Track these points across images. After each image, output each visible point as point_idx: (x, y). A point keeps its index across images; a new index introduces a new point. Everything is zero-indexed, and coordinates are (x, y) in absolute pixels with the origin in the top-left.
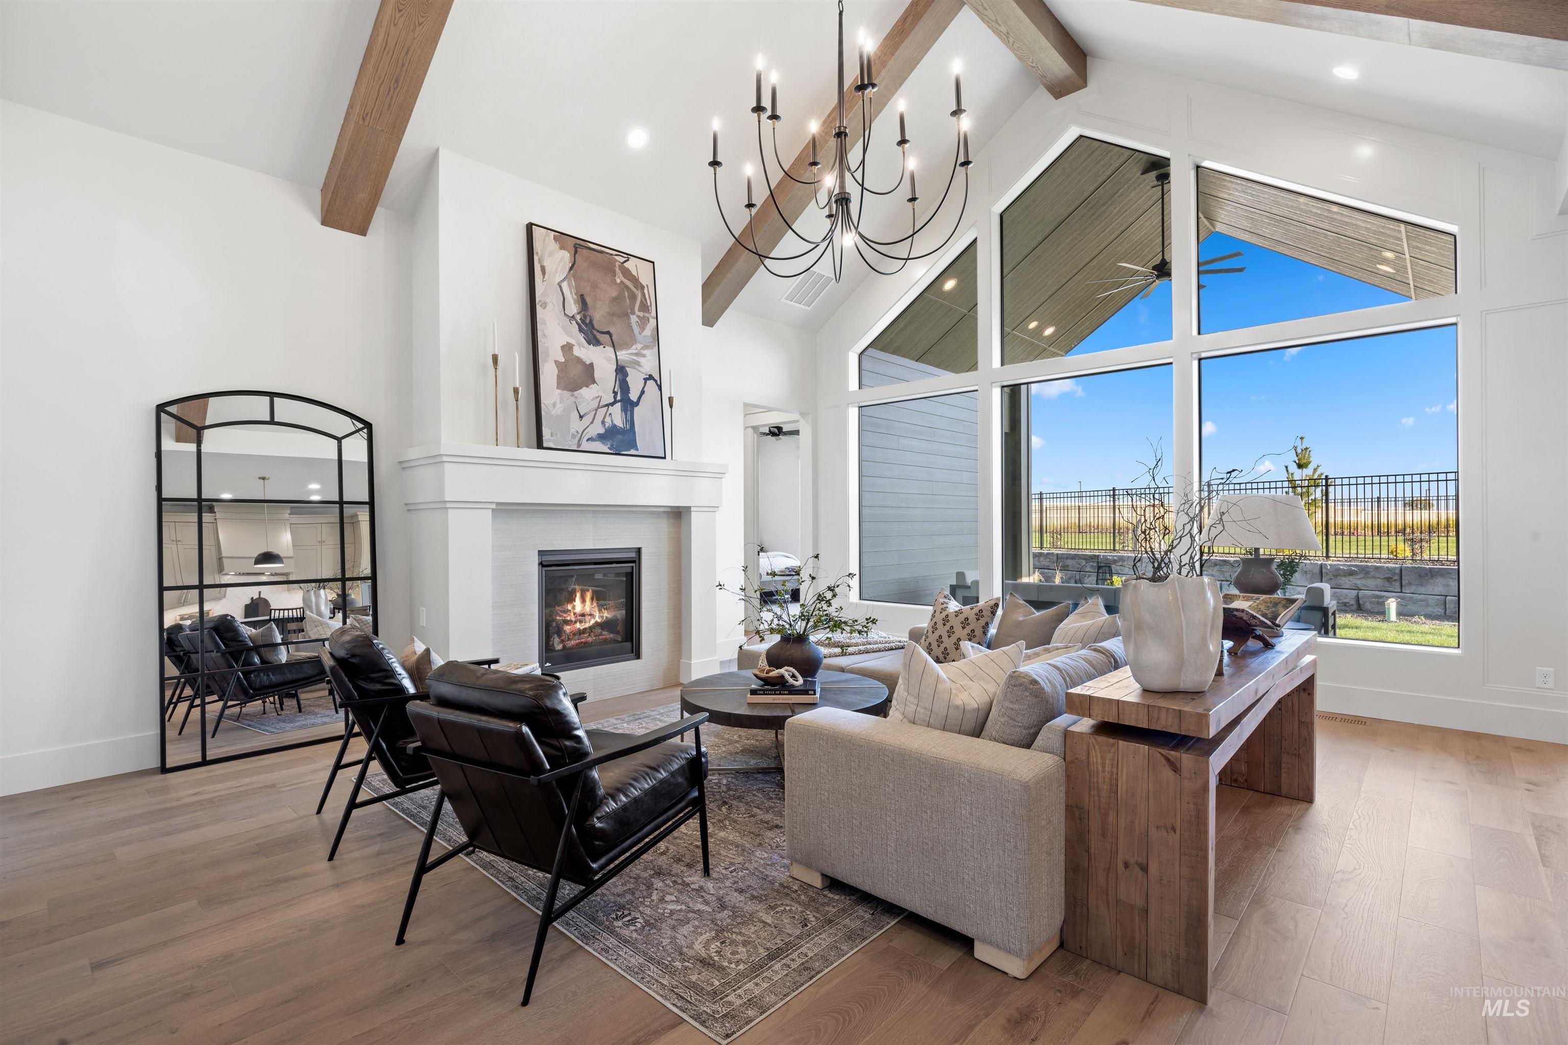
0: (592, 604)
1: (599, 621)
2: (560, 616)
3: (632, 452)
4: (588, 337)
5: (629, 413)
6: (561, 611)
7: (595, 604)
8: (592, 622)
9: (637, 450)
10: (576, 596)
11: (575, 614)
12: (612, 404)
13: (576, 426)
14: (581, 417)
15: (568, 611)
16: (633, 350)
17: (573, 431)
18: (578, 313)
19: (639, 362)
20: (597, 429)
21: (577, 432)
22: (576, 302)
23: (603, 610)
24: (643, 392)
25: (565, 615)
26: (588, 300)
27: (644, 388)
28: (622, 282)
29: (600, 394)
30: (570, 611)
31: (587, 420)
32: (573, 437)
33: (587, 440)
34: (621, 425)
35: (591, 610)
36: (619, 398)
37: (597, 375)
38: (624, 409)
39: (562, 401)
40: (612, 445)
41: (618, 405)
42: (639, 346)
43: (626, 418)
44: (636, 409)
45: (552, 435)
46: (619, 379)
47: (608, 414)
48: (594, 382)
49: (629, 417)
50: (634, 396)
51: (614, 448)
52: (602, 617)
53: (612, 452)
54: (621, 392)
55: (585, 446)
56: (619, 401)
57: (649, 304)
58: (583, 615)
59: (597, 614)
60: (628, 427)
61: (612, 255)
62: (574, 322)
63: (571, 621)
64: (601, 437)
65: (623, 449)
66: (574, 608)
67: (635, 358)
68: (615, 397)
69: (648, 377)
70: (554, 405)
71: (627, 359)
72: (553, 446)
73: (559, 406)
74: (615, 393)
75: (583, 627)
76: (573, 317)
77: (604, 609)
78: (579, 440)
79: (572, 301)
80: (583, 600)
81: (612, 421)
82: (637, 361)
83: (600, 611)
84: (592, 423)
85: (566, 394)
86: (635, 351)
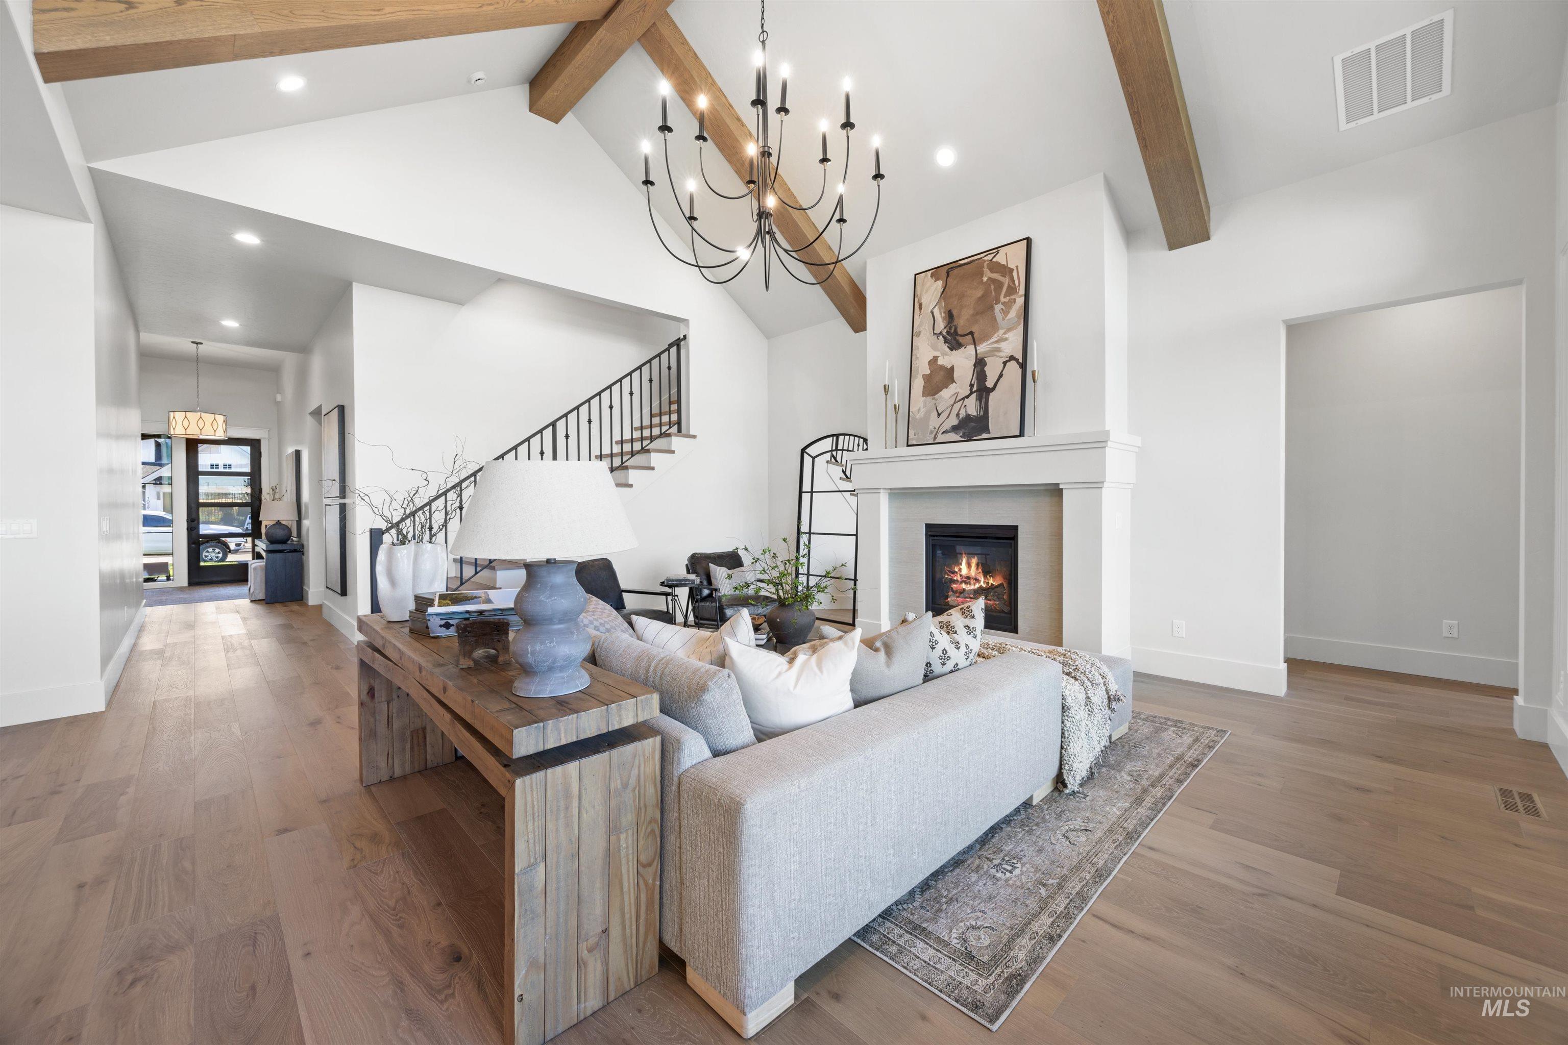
0: (977, 569)
1: (984, 586)
2: (949, 575)
3: (984, 436)
4: (951, 345)
5: (984, 400)
6: (949, 571)
7: (980, 570)
8: (977, 586)
9: (989, 433)
10: (962, 561)
11: (961, 575)
12: (967, 397)
13: (934, 422)
14: (939, 415)
15: (954, 573)
16: (994, 339)
17: (931, 427)
18: (945, 328)
19: (999, 348)
20: (954, 421)
21: (935, 428)
22: (944, 319)
23: (988, 577)
24: (1001, 376)
25: (952, 575)
26: (955, 312)
27: (1002, 371)
28: (989, 279)
29: (958, 390)
30: (957, 572)
31: (944, 416)
32: (931, 432)
33: (942, 433)
34: (975, 413)
35: (976, 575)
36: (975, 389)
37: (956, 375)
38: (979, 399)
39: (925, 406)
40: (964, 434)
41: (974, 395)
42: (1001, 332)
43: (980, 406)
44: (992, 395)
45: (915, 435)
46: (977, 372)
47: (963, 406)
48: (953, 381)
49: (983, 405)
50: (990, 384)
51: (966, 436)
52: (988, 583)
53: (963, 439)
54: (978, 383)
55: (941, 438)
56: (975, 392)
57: (1017, 284)
58: (968, 578)
59: (982, 579)
60: (982, 413)
61: (981, 258)
62: (941, 338)
63: (957, 581)
64: (955, 429)
65: (974, 434)
66: (960, 570)
67: (996, 345)
68: (971, 390)
69: (1008, 359)
70: (919, 410)
71: (987, 349)
72: (915, 443)
73: (922, 410)
74: (972, 385)
75: (969, 589)
76: (941, 333)
77: (990, 576)
78: (935, 435)
79: (940, 320)
80: (969, 565)
81: (966, 412)
82: (997, 348)
83: (985, 576)
84: (948, 417)
85: (929, 399)
86: (995, 339)
